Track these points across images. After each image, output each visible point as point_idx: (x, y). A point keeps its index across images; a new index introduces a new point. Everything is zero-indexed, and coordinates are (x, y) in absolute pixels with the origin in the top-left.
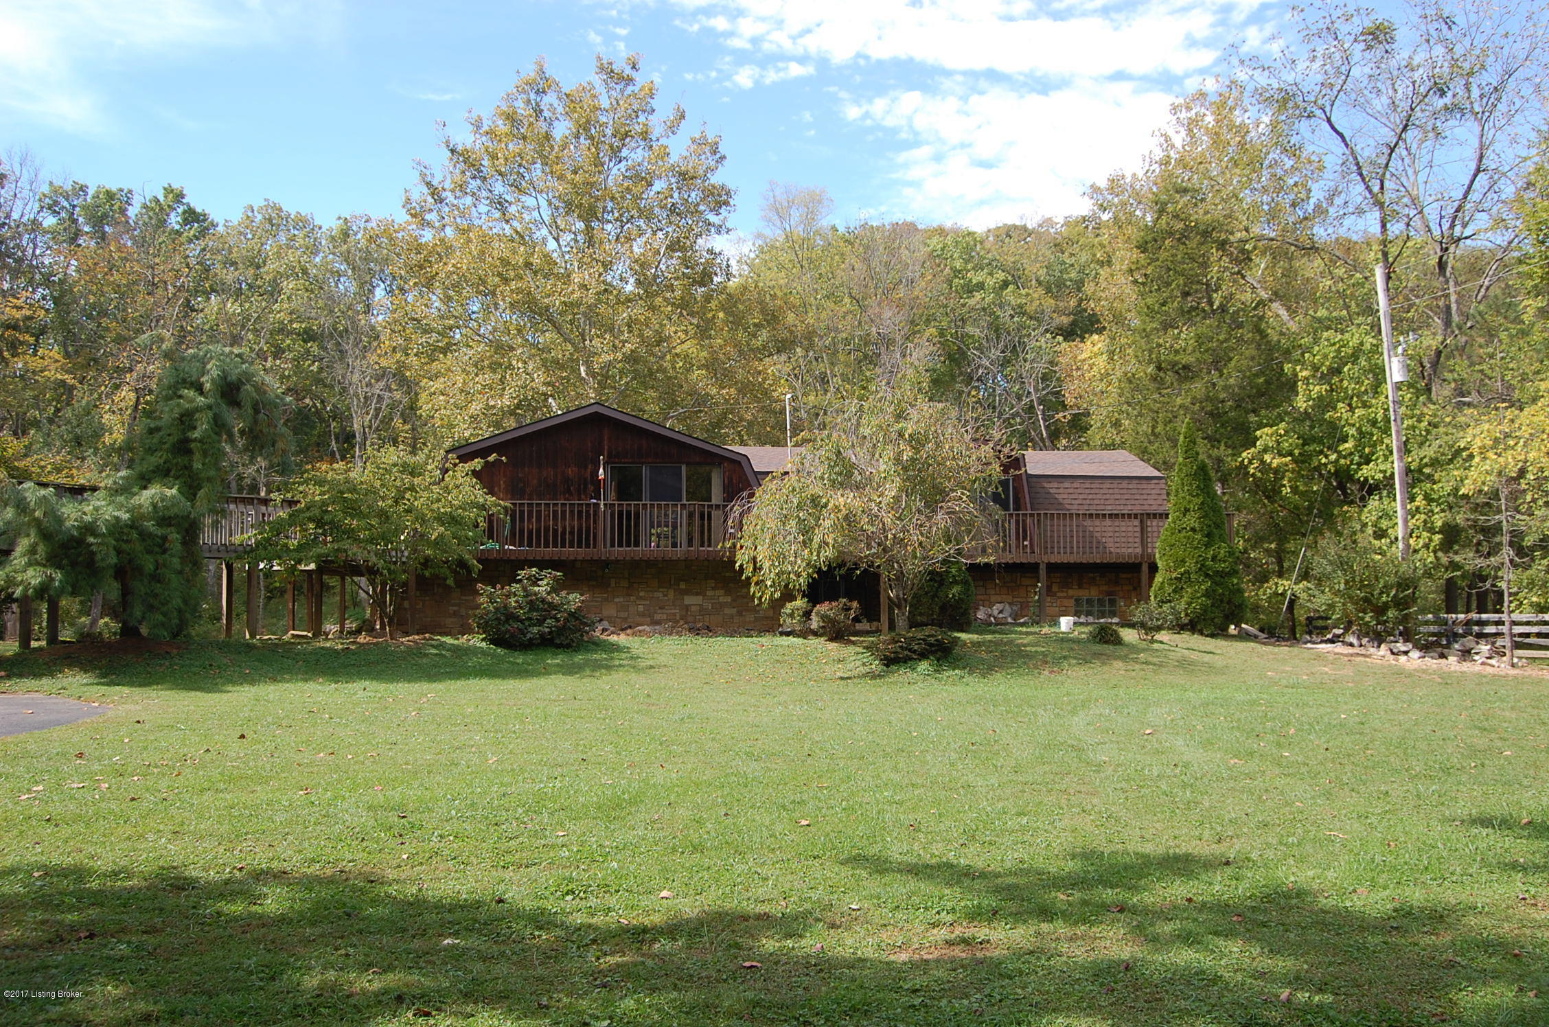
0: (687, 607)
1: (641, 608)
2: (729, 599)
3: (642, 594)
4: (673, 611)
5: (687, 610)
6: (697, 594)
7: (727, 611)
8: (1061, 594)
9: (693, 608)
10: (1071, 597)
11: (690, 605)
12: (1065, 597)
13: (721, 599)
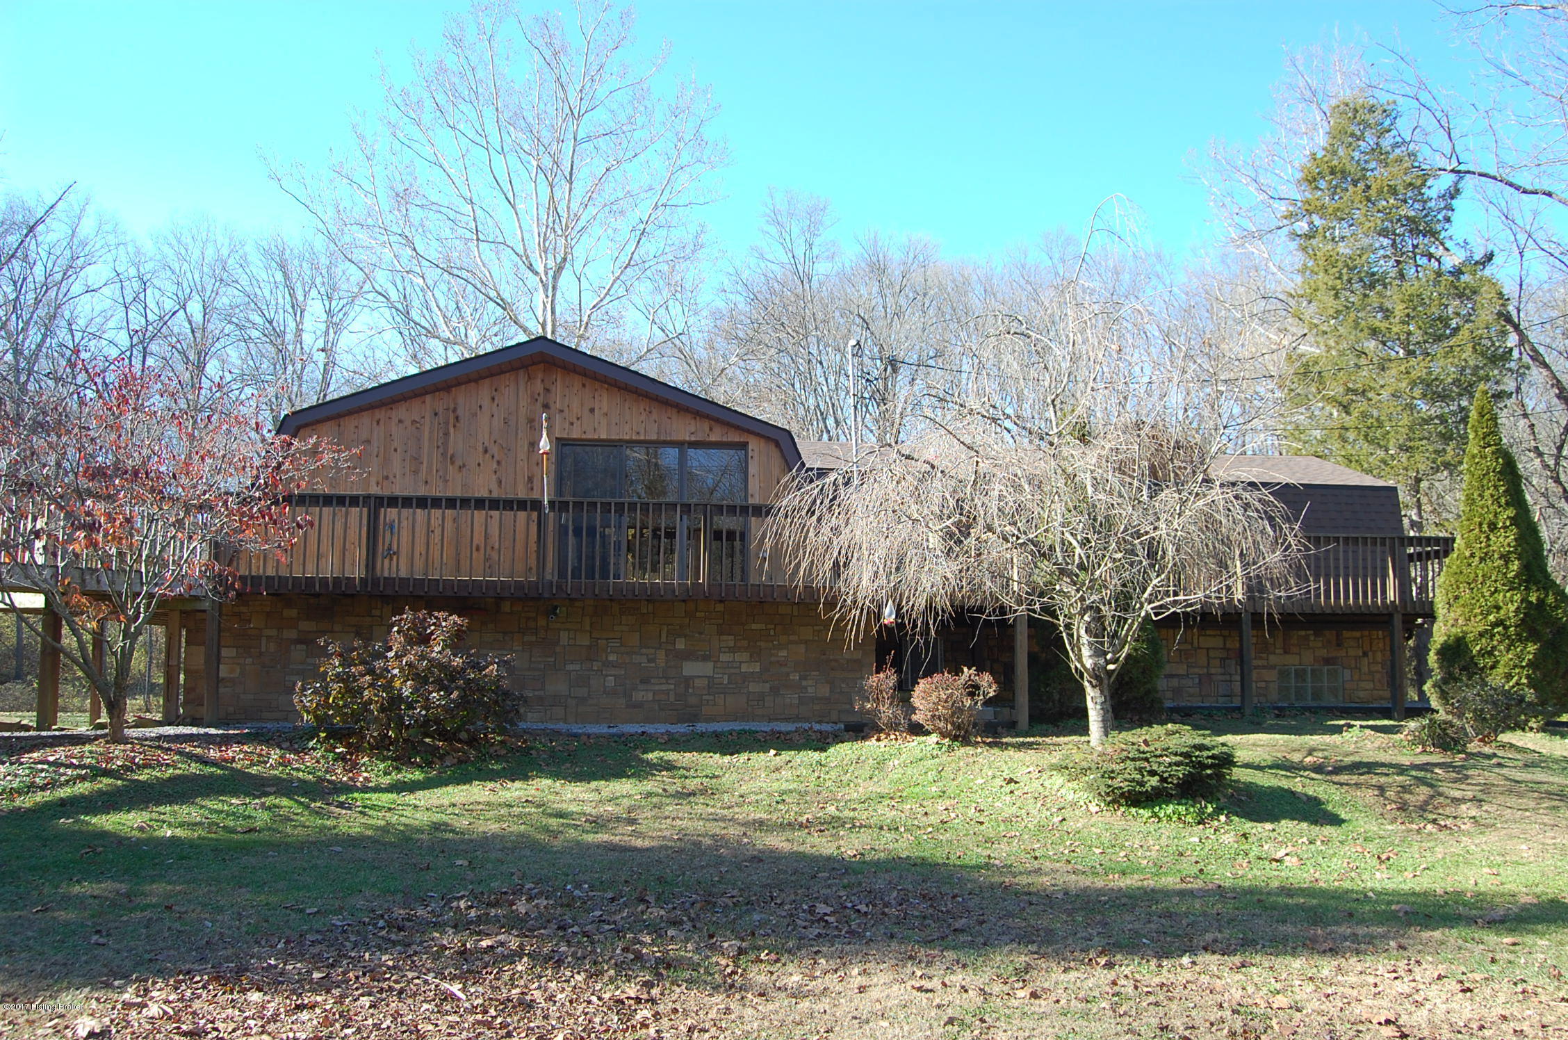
0: (688, 681)
1: (610, 681)
2: (756, 668)
3: (612, 658)
4: (664, 687)
5: (687, 687)
6: (706, 658)
7: (754, 687)
8: (1260, 663)
9: (698, 683)
10: (1273, 667)
11: (692, 678)
12: (1264, 667)
13: (744, 668)
